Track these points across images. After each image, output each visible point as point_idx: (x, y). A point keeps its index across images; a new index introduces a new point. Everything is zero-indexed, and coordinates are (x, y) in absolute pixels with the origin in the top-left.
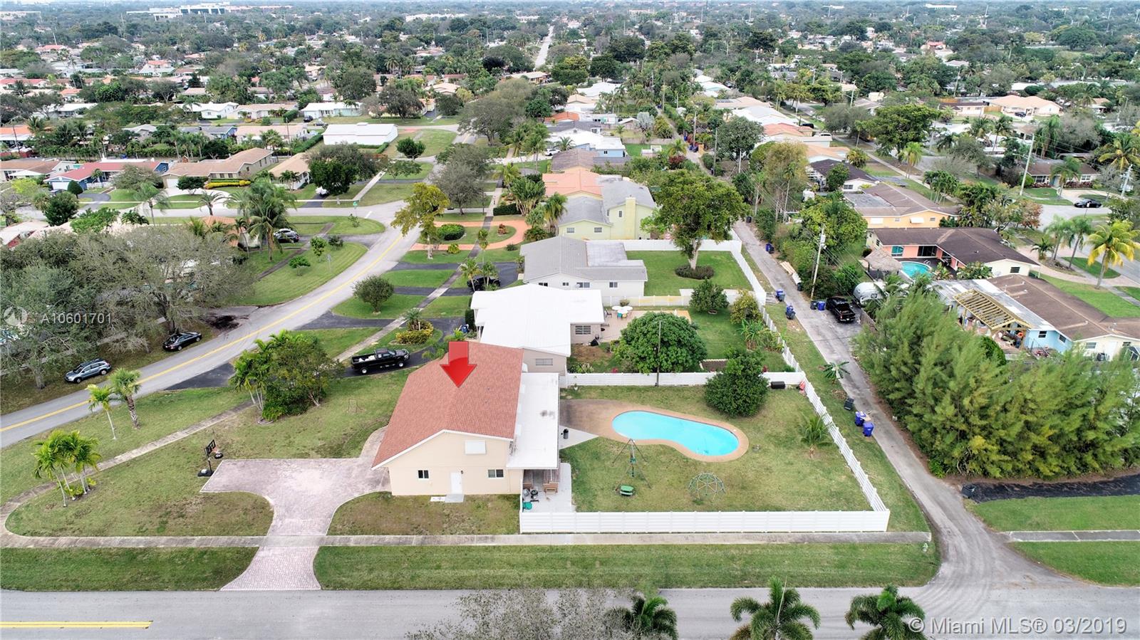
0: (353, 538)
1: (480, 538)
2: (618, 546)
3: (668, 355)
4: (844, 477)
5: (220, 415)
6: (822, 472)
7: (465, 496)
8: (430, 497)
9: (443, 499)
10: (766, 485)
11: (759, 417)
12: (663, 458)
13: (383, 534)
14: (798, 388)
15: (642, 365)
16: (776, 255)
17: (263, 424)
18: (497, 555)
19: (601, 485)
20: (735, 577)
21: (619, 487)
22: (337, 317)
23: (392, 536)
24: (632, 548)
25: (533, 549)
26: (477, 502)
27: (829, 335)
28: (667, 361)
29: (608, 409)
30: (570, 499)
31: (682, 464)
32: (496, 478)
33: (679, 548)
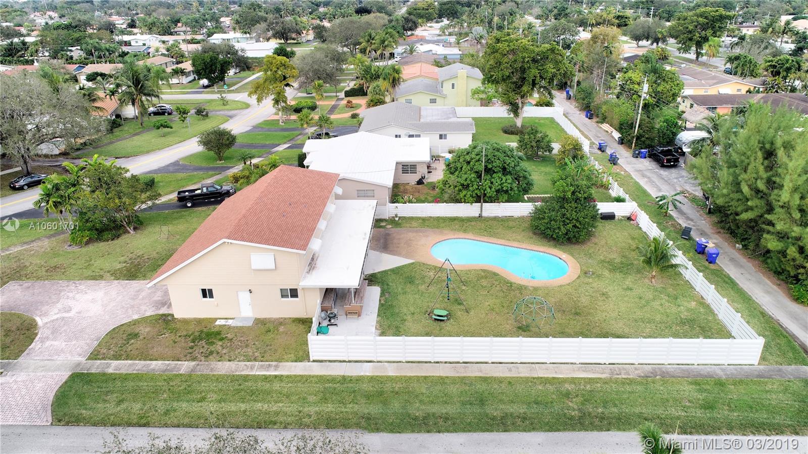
0: (115, 363)
1: (262, 366)
2: (425, 377)
3: (492, 183)
4: (693, 304)
5: (33, 241)
6: (667, 298)
7: (256, 320)
8: (216, 319)
9: (230, 322)
10: (603, 311)
11: (590, 244)
12: (484, 283)
13: (151, 360)
14: (629, 219)
15: (464, 192)
16: (595, 120)
17: (70, 249)
18: (277, 386)
19: (412, 309)
20: (571, 418)
21: (432, 312)
22: (183, 165)
23: (160, 362)
24: (442, 380)
25: (321, 379)
26: (267, 326)
27: (655, 178)
28: (490, 188)
29: (427, 236)
30: (374, 323)
31: (505, 288)
32: (290, 299)
33: (500, 381)
